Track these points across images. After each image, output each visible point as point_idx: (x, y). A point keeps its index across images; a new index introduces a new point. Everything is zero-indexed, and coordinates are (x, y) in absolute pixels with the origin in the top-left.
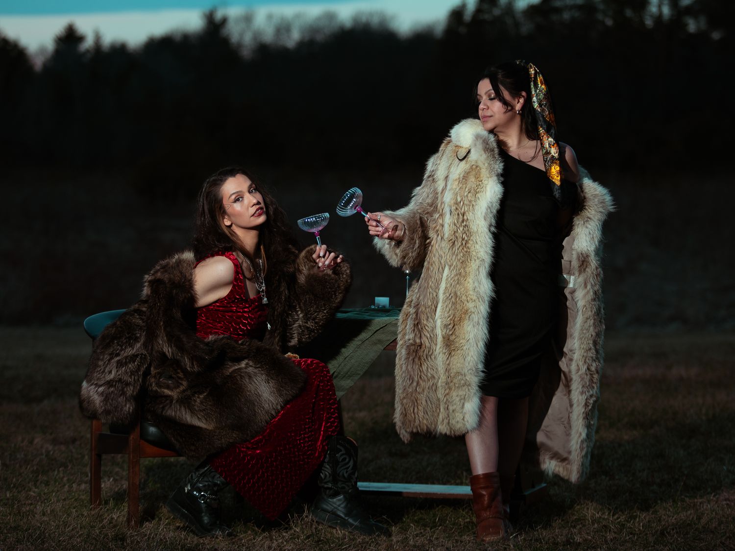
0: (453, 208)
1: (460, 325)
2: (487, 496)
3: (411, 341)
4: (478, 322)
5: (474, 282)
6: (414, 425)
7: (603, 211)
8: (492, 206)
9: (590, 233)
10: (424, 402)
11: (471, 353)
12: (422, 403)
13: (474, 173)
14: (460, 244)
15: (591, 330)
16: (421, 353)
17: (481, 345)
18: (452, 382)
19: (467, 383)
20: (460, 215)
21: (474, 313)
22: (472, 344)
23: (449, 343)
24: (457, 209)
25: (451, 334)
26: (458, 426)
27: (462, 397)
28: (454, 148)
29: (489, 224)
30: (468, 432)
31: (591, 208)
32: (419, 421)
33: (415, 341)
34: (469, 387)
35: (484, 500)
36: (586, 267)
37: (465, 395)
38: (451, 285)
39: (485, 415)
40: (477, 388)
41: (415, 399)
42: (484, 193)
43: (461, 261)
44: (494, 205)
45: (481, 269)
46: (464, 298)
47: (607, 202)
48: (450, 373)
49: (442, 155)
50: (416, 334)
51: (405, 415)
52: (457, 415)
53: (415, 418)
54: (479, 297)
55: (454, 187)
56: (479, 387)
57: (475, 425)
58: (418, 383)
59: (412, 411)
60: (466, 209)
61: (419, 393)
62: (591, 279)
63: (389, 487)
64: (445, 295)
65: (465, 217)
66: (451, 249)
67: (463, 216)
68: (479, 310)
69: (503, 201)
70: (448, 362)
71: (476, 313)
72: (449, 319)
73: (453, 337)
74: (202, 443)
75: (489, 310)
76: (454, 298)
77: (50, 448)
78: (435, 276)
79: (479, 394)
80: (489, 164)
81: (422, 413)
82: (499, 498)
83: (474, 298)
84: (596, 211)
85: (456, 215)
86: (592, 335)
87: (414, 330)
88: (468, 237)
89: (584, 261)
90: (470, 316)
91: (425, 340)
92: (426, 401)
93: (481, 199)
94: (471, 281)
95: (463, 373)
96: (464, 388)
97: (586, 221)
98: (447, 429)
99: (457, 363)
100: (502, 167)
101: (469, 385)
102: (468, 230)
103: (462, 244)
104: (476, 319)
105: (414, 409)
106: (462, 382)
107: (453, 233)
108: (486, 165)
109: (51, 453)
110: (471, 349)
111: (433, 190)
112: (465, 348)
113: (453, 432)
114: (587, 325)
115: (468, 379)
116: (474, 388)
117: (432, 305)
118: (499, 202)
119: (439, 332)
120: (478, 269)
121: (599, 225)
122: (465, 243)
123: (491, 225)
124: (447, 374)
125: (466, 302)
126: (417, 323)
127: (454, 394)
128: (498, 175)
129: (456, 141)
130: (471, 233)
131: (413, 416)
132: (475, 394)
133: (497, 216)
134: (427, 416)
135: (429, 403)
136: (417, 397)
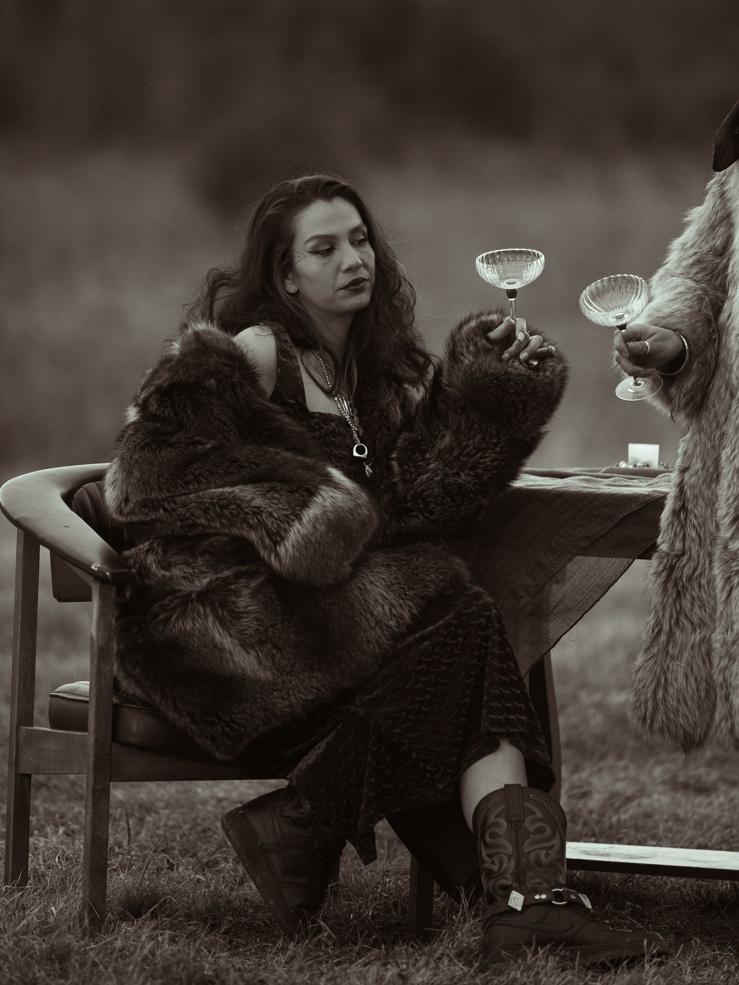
10: (680, 679)
12: (676, 680)
16: (676, 572)
33: (672, 547)
41: (663, 670)
50: (675, 535)
58: (670, 636)
59: (649, 694)
61: (673, 658)
63: (654, 856)
74: (250, 707)
81: (675, 701)
87: (673, 523)
91: (691, 546)
92: (686, 676)
105: (656, 691)
117: (702, 468)
126: (680, 510)
131: (650, 707)
134: (685, 708)
135: (692, 680)
136: (668, 667)
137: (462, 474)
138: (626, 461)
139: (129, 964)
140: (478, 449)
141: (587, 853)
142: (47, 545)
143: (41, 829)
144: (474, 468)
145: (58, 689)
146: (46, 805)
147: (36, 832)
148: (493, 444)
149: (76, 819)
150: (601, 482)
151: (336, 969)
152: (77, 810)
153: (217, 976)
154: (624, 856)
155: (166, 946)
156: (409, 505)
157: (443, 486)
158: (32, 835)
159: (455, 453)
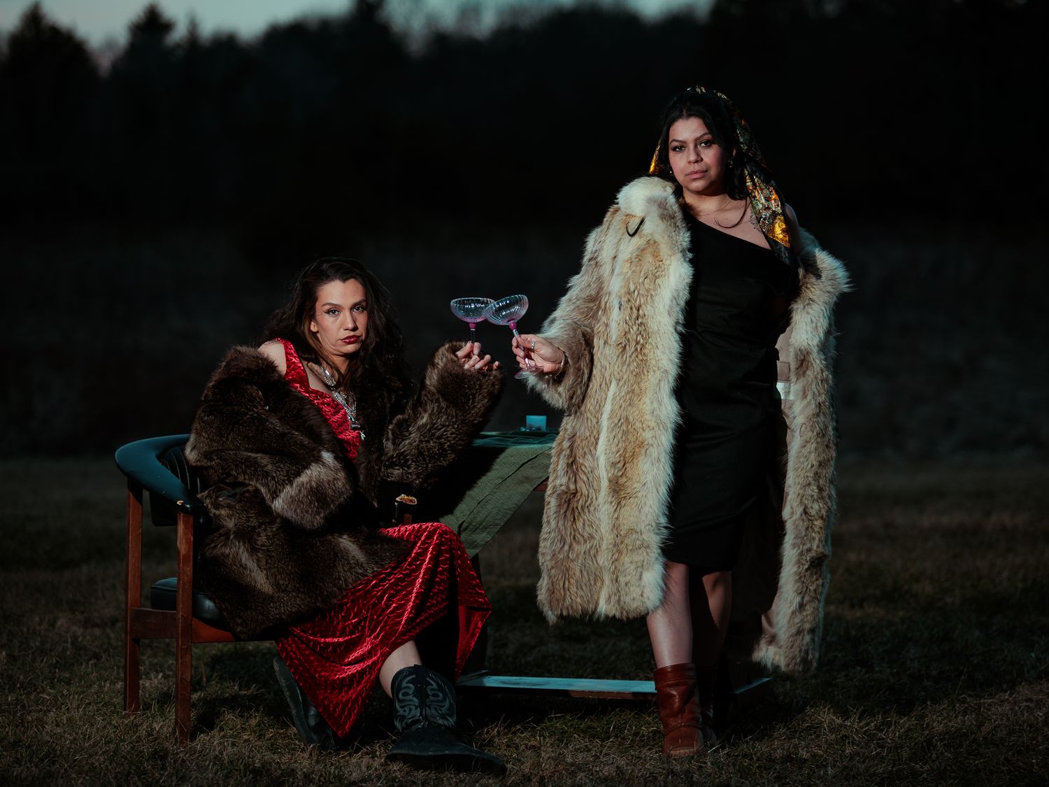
0: (624, 300)
1: (633, 463)
2: (677, 697)
3: (563, 488)
4: (658, 458)
5: (652, 403)
6: (563, 605)
7: (832, 290)
8: (678, 296)
9: (812, 321)
10: (578, 573)
11: (650, 502)
12: (574, 574)
13: (651, 250)
14: (633, 349)
15: (811, 459)
16: (574, 504)
17: (663, 490)
18: (622, 543)
19: (645, 544)
20: (634, 309)
21: (652, 445)
22: (651, 489)
23: (618, 489)
24: (629, 300)
25: (621, 476)
26: (634, 605)
27: (639, 564)
28: (624, 218)
29: (675, 320)
30: (648, 613)
31: (815, 287)
32: (571, 599)
33: (568, 487)
34: (648, 550)
35: (675, 703)
36: (807, 369)
37: (643, 561)
38: (621, 407)
39: (671, 587)
40: (659, 551)
41: (566, 568)
42: (666, 277)
43: (634, 373)
44: (681, 294)
45: (662, 384)
46: (638, 425)
47: (839, 278)
48: (619, 530)
49: (608, 228)
50: (569, 478)
51: (551, 592)
52: (632, 589)
53: (565, 595)
54: (659, 423)
55: (625, 270)
56: (662, 549)
57: (657, 603)
58: (570, 546)
59: (562, 585)
60: (642, 301)
61: (572, 561)
62: (814, 386)
63: (548, 683)
64: (611, 421)
65: (641, 311)
66: (620, 356)
67: (638, 310)
68: (660, 442)
69: (694, 287)
70: (616, 516)
71: (655, 446)
72: (618, 454)
73: (622, 480)
75: (673, 442)
76: (624, 426)
77: (80, 632)
78: (595, 395)
79: (661, 559)
80: (669, 236)
81: (575, 587)
82: (696, 699)
83: (653, 424)
84: (821, 290)
85: (629, 309)
86: (812, 466)
87: (567, 472)
88: (644, 339)
89: (803, 361)
90: (647, 449)
91: (582, 486)
92: (581, 571)
93: (662, 287)
94: (647, 401)
95: (638, 530)
96: (640, 552)
97: (808, 304)
98: (616, 610)
99: (629, 516)
100: (687, 239)
101: (648, 547)
102: (645, 330)
103: (636, 349)
104: (655, 455)
105: (564, 582)
106: (638, 542)
107: (623, 334)
108: (666, 238)
109: (80, 640)
110: (649, 496)
111: (597, 279)
112: (640, 495)
113: (625, 613)
114: (805, 451)
115: (646, 539)
116: (655, 552)
117: (590, 436)
118: (687, 288)
119: (603, 474)
120: (658, 384)
121: (826, 310)
122: (640, 349)
123: (677, 323)
124: (615, 531)
125: (641, 431)
126: (572, 463)
127: (626, 559)
128: (683, 251)
129: (626, 208)
130: (648, 334)
131: (563, 593)
132: (657, 559)
133: (686, 309)
134: (581, 592)
135: (585, 573)
136: (569, 566)
137: (431, 442)
138: (525, 426)
139: (206, 760)
140: (444, 426)
141: (504, 683)
142: (148, 489)
143: (147, 674)
144: (439, 438)
145: (157, 583)
146: (151, 659)
147: (144, 677)
148: (453, 422)
149: (169, 668)
150: (508, 441)
151: (341, 761)
152: (170, 662)
153: (263, 767)
154: (529, 684)
155: (230, 749)
156: (394, 460)
157: (418, 449)
158: (141, 678)
159: (428, 427)
